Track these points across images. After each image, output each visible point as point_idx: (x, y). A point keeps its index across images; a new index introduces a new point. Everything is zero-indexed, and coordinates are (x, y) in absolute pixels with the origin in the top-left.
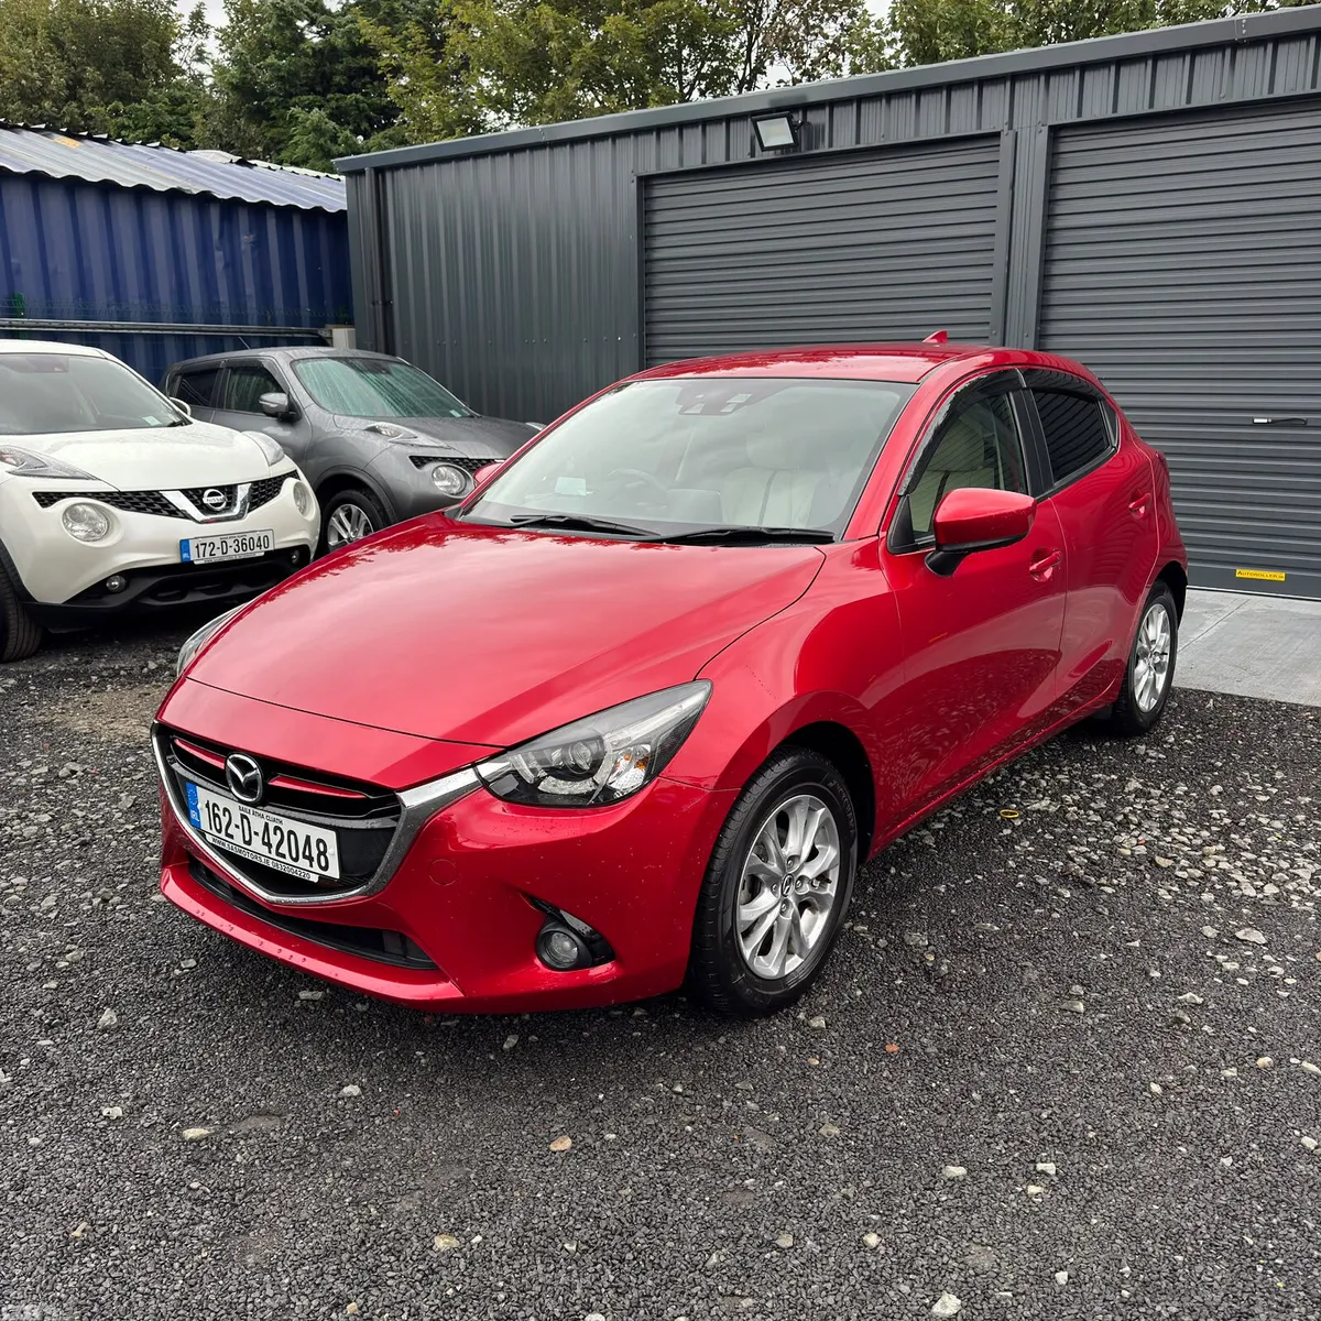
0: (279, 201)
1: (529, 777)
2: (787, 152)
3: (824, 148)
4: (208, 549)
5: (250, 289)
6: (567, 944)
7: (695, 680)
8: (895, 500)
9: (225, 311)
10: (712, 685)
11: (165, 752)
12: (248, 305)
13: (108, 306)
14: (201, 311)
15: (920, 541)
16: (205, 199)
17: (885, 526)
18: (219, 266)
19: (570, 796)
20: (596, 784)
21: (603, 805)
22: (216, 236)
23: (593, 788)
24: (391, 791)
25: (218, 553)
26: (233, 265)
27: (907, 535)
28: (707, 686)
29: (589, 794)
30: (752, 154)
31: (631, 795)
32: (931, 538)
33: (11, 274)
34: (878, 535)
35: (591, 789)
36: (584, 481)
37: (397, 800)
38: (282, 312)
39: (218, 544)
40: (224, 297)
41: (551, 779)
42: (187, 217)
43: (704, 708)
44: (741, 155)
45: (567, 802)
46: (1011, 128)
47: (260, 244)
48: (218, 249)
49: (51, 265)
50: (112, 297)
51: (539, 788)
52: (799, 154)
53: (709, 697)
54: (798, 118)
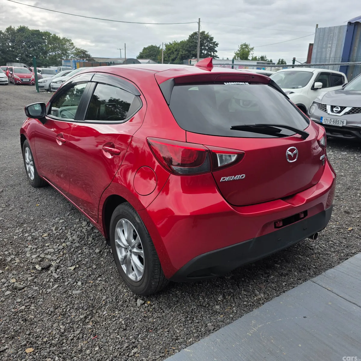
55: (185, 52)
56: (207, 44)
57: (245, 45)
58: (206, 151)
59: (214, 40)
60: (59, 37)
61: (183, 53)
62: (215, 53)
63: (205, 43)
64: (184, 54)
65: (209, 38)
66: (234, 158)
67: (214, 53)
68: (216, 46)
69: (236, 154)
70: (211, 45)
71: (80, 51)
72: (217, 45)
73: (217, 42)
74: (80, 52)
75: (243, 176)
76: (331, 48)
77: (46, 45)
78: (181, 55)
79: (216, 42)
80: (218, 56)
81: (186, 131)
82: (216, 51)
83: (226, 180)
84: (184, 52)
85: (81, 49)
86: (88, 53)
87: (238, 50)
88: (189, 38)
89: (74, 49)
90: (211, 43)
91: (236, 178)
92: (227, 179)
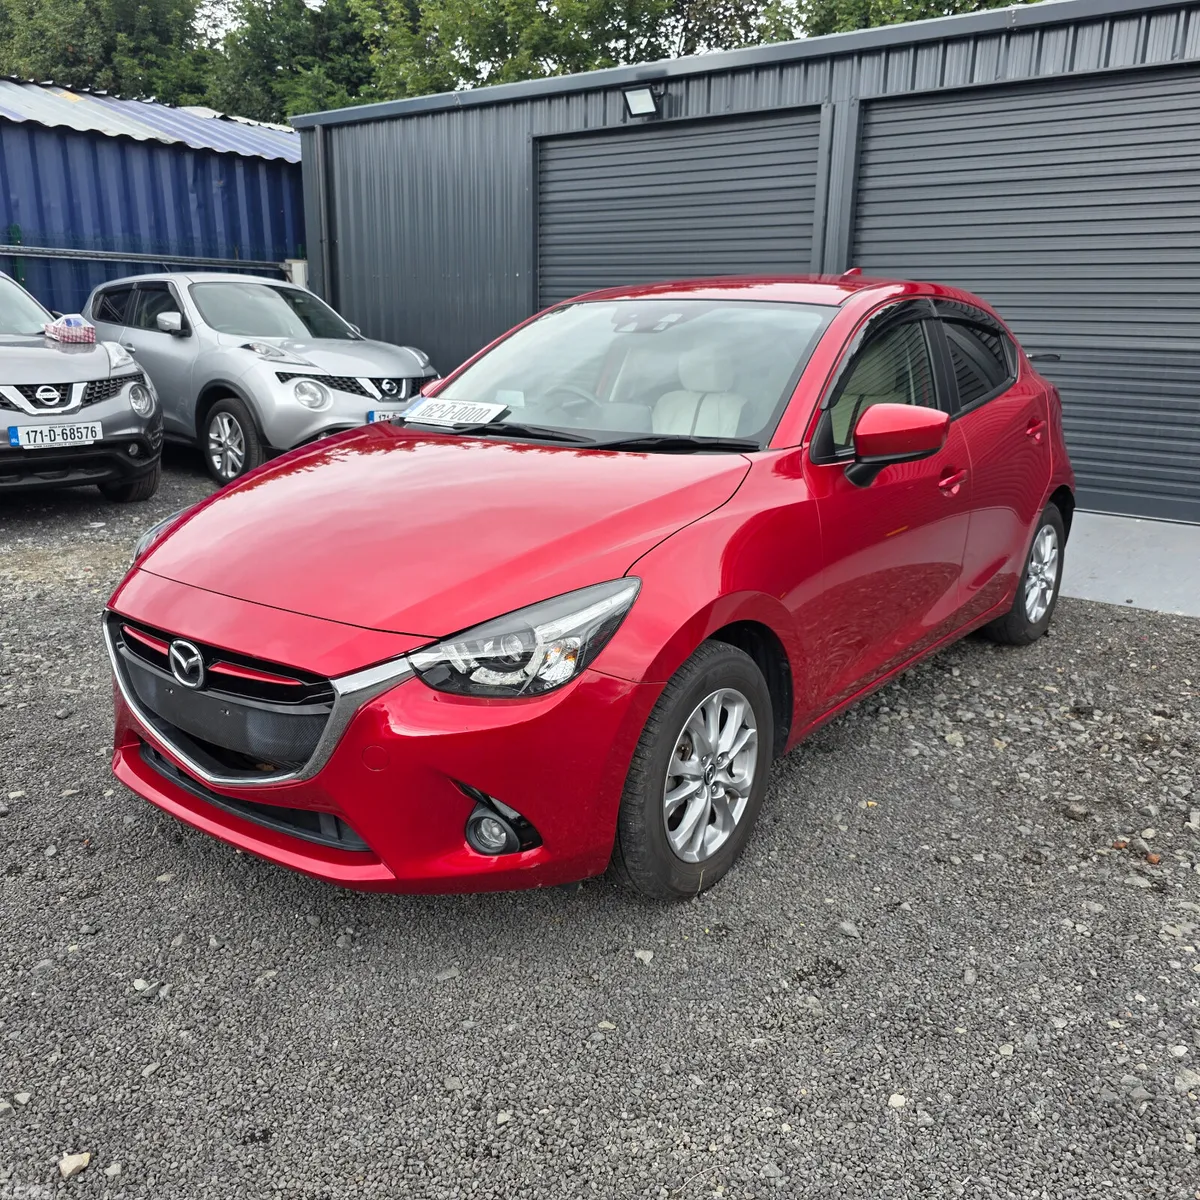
0: (246, 151)
1: (462, 668)
2: (653, 119)
3: (683, 117)
5: (220, 227)
6: (496, 830)
7: (624, 576)
8: (817, 413)
9: (198, 244)
10: (641, 583)
11: (115, 639)
12: (219, 240)
13: (95, 238)
14: (176, 244)
15: (840, 453)
16: (180, 148)
17: (807, 437)
18: (193, 206)
19: (502, 687)
20: (527, 675)
21: (534, 695)
22: (190, 181)
23: (524, 679)
24: (325, 678)
26: (205, 205)
27: (828, 446)
28: (637, 583)
29: (520, 685)
30: (625, 120)
31: (560, 686)
32: (851, 451)
33: (10, 209)
34: (801, 445)
35: (521, 680)
36: (522, 394)
37: (330, 687)
38: (248, 248)
40: (197, 233)
41: (483, 669)
42: (164, 163)
43: (632, 604)
44: (615, 120)
45: (498, 692)
46: (830, 101)
47: (229, 189)
48: (192, 192)
49: (45, 201)
50: (98, 231)
51: (472, 678)
52: (661, 121)
53: (637, 593)
54: (661, 89)
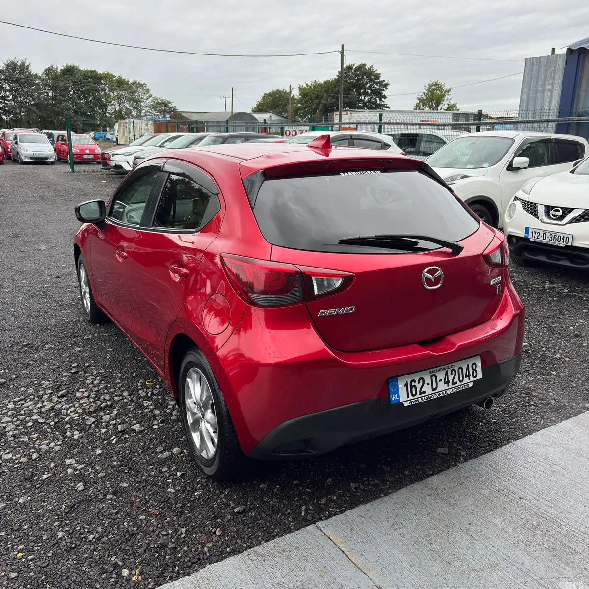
4: (537, 235)
25: (541, 238)
39: (542, 234)
55: (331, 100)
56: (369, 85)
57: (436, 84)
58: (297, 273)
59: (381, 79)
60: (127, 80)
61: (328, 102)
62: (383, 99)
63: (367, 83)
64: (330, 103)
65: (373, 75)
66: (338, 283)
67: (381, 100)
68: (384, 89)
69: (342, 277)
70: (375, 86)
71: (160, 101)
72: (386, 86)
73: (386, 82)
74: (160, 104)
75: (352, 309)
76: (551, 91)
77: (105, 94)
78: (325, 105)
79: (384, 81)
80: (387, 105)
81: (273, 245)
82: (385, 97)
83: (326, 314)
84: (329, 99)
85: (161, 99)
86: (173, 105)
87: (424, 93)
88: (338, 76)
89: (150, 100)
90: (377, 84)
91: (341, 311)
92: (328, 312)
